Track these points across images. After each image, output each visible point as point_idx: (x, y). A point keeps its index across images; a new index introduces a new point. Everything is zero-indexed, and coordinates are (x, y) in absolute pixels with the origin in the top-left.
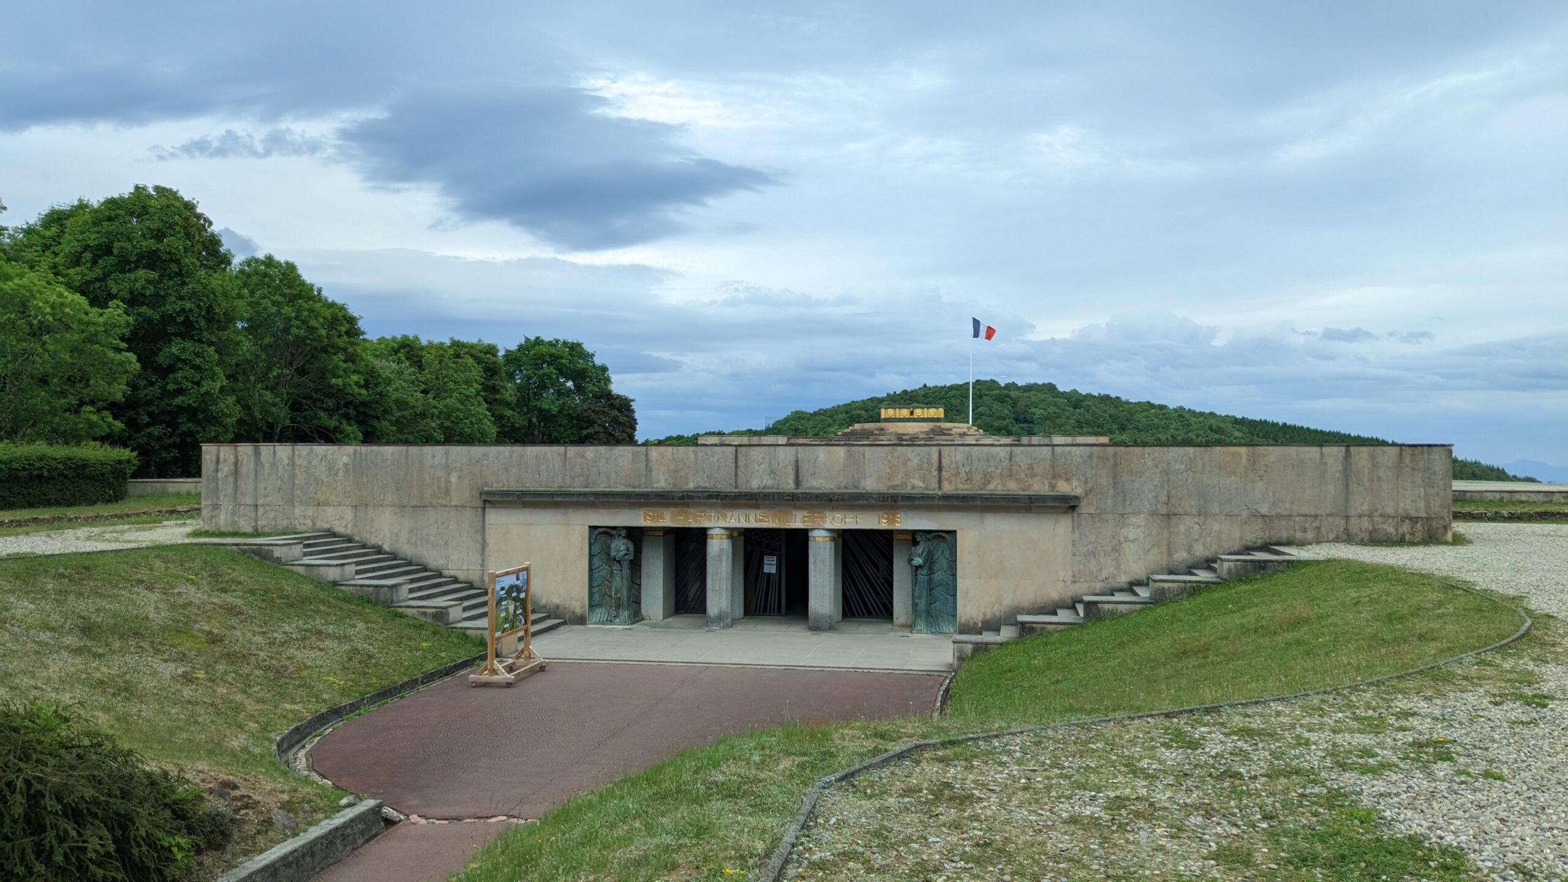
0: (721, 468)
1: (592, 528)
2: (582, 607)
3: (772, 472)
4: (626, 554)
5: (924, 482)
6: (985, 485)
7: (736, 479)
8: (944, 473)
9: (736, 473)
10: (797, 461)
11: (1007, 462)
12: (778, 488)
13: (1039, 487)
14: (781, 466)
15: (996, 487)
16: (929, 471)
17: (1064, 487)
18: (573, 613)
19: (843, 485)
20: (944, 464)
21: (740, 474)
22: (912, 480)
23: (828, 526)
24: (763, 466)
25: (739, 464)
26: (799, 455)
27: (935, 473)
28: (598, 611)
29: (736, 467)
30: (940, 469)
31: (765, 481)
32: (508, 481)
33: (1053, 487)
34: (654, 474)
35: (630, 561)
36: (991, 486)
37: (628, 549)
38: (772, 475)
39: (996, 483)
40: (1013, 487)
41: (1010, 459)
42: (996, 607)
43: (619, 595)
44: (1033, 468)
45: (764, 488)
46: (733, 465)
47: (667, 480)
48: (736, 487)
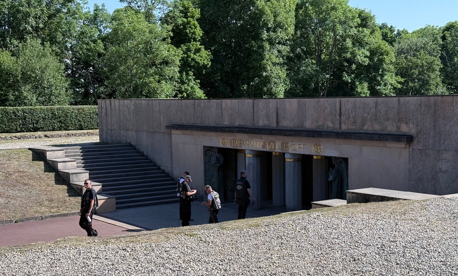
0: (248, 113)
3: (267, 116)
4: (216, 163)
5: (333, 123)
6: (363, 126)
8: (342, 117)
9: (253, 116)
10: (277, 109)
11: (374, 109)
13: (391, 128)
14: (271, 112)
15: (368, 128)
16: (335, 116)
17: (405, 129)
19: (297, 125)
20: (342, 111)
21: (255, 118)
22: (327, 122)
23: (291, 151)
24: (263, 112)
27: (338, 117)
29: (253, 112)
30: (340, 115)
31: (265, 121)
32: (177, 120)
33: (398, 128)
35: (219, 167)
36: (366, 127)
39: (368, 125)
40: (377, 128)
41: (376, 107)
44: (388, 114)
48: (254, 125)
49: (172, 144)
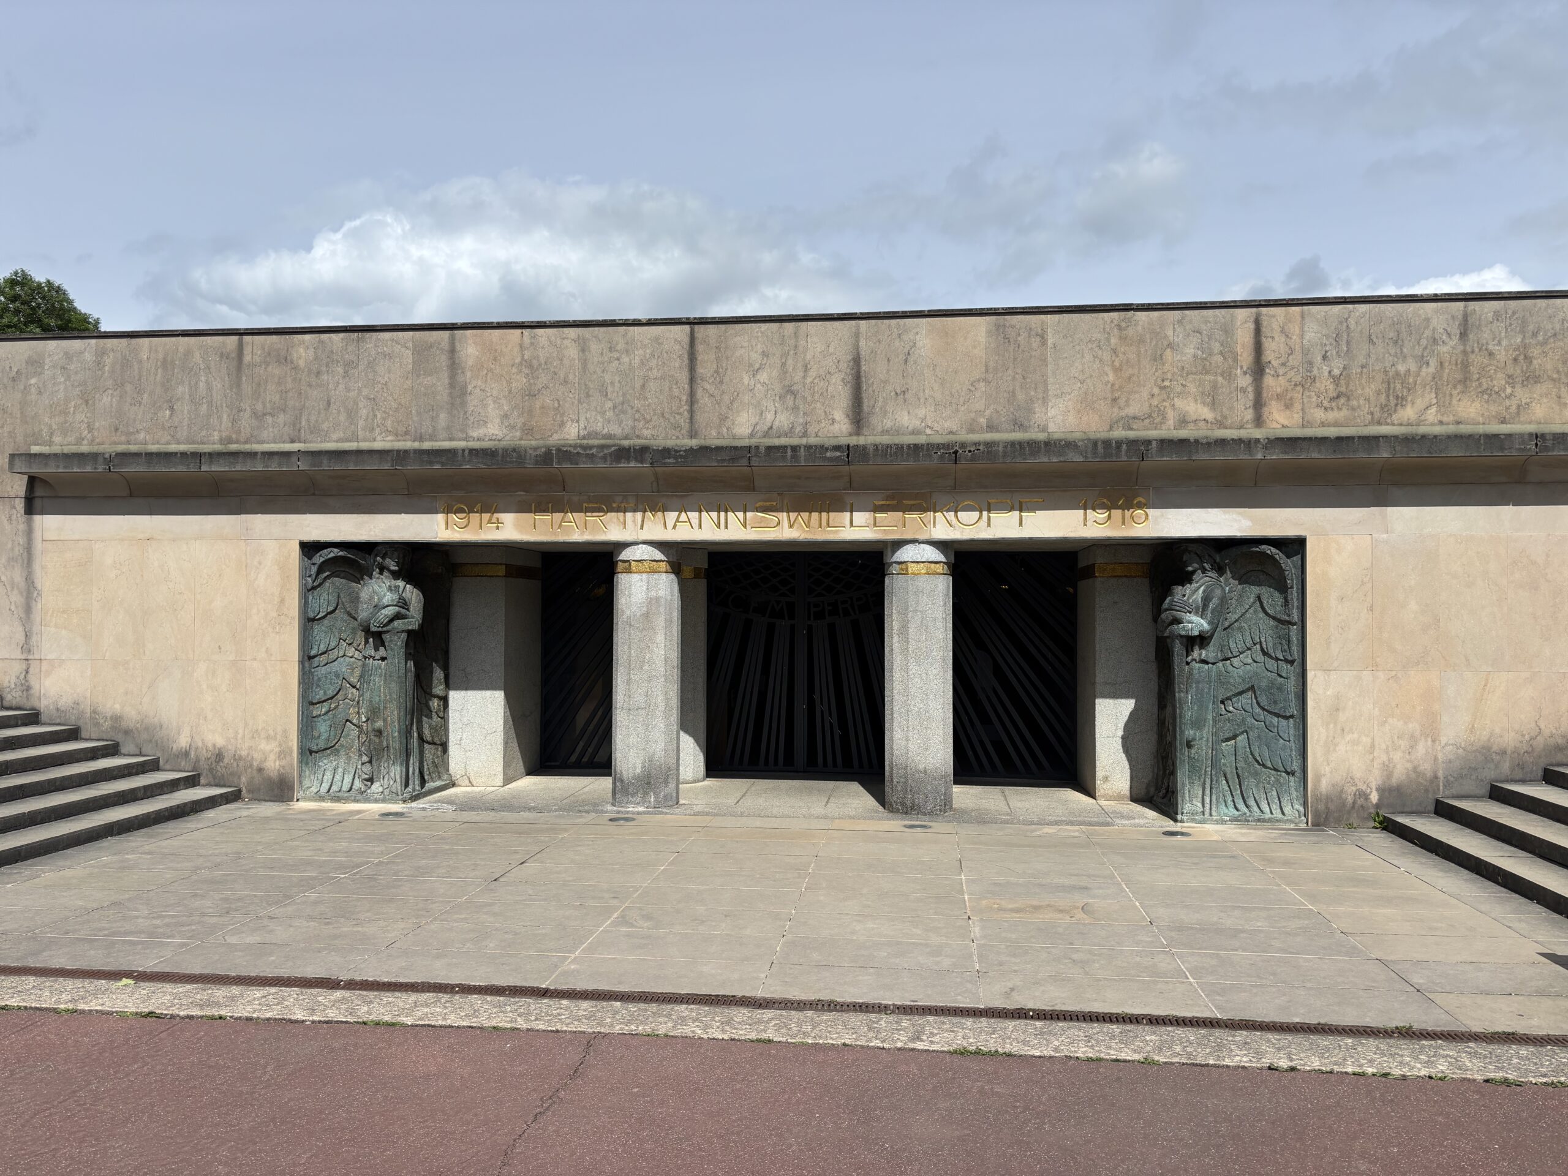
0: (652, 385)
1: (309, 549)
2: (283, 754)
3: (790, 391)
4: (397, 616)
5: (1213, 405)
6: (1387, 410)
7: (692, 412)
8: (1269, 381)
9: (692, 394)
10: (857, 361)
11: (1455, 340)
12: (805, 434)
14: (812, 373)
15: (1421, 414)
16: (1228, 375)
18: (260, 770)
19: (983, 421)
20: (1269, 355)
21: (703, 399)
22: (1178, 402)
23: (943, 532)
24: (763, 376)
25: (700, 370)
26: (862, 343)
27: (1245, 381)
28: (327, 763)
29: (692, 380)
30: (1259, 369)
31: (769, 417)
32: (90, 429)
34: (472, 402)
35: (410, 633)
36: (1408, 413)
37: (404, 604)
38: (789, 399)
39: (1420, 403)
40: (1472, 412)
41: (1463, 335)
42: (1421, 749)
43: (379, 724)
44: (1528, 359)
45: (766, 434)
46: (683, 376)
47: (505, 416)
48: (694, 433)
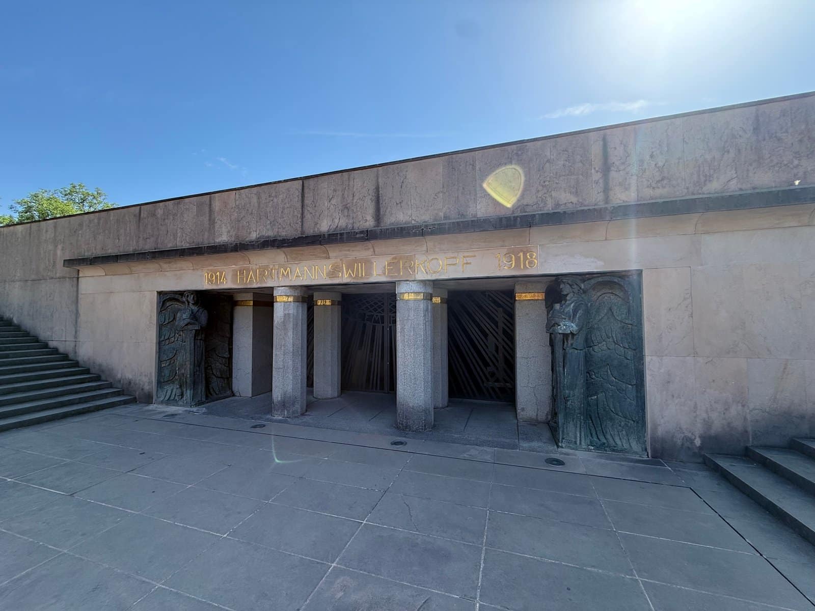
0: (286, 211)
1: (160, 294)
2: (150, 383)
3: (346, 207)
4: (189, 323)
5: (576, 193)
7: (302, 222)
8: (613, 174)
9: (302, 214)
10: (377, 189)
11: (748, 136)
12: (353, 229)
14: (356, 198)
15: (723, 185)
16: (587, 174)
18: (142, 389)
19: (442, 214)
20: (613, 158)
21: (308, 216)
22: (553, 194)
23: (421, 276)
24: (334, 202)
25: (306, 202)
26: (380, 180)
27: (597, 176)
28: (168, 388)
29: (303, 206)
30: (606, 168)
31: (336, 221)
34: (217, 226)
35: (197, 330)
38: (346, 211)
41: (756, 130)
46: (299, 205)
47: (229, 232)
48: (303, 232)
49: (80, 296)
